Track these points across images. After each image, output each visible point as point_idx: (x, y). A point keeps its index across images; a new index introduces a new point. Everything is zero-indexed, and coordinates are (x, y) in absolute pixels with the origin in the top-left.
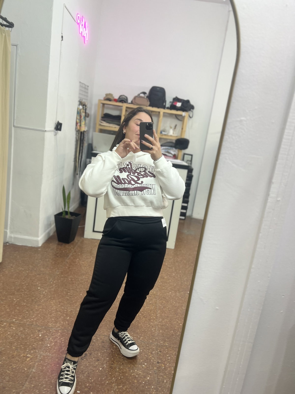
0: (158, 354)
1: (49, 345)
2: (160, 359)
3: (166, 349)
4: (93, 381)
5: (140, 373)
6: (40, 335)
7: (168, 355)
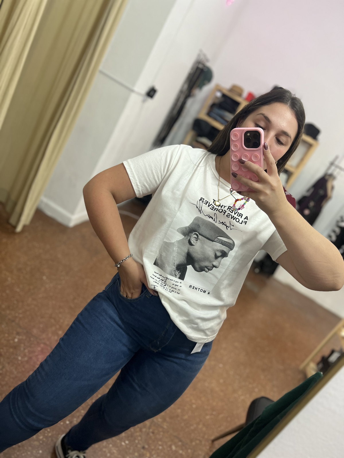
0: (148, 434)
1: (20, 358)
2: (149, 444)
3: (162, 433)
4: (50, 434)
5: (114, 453)
6: (16, 340)
7: (160, 443)
